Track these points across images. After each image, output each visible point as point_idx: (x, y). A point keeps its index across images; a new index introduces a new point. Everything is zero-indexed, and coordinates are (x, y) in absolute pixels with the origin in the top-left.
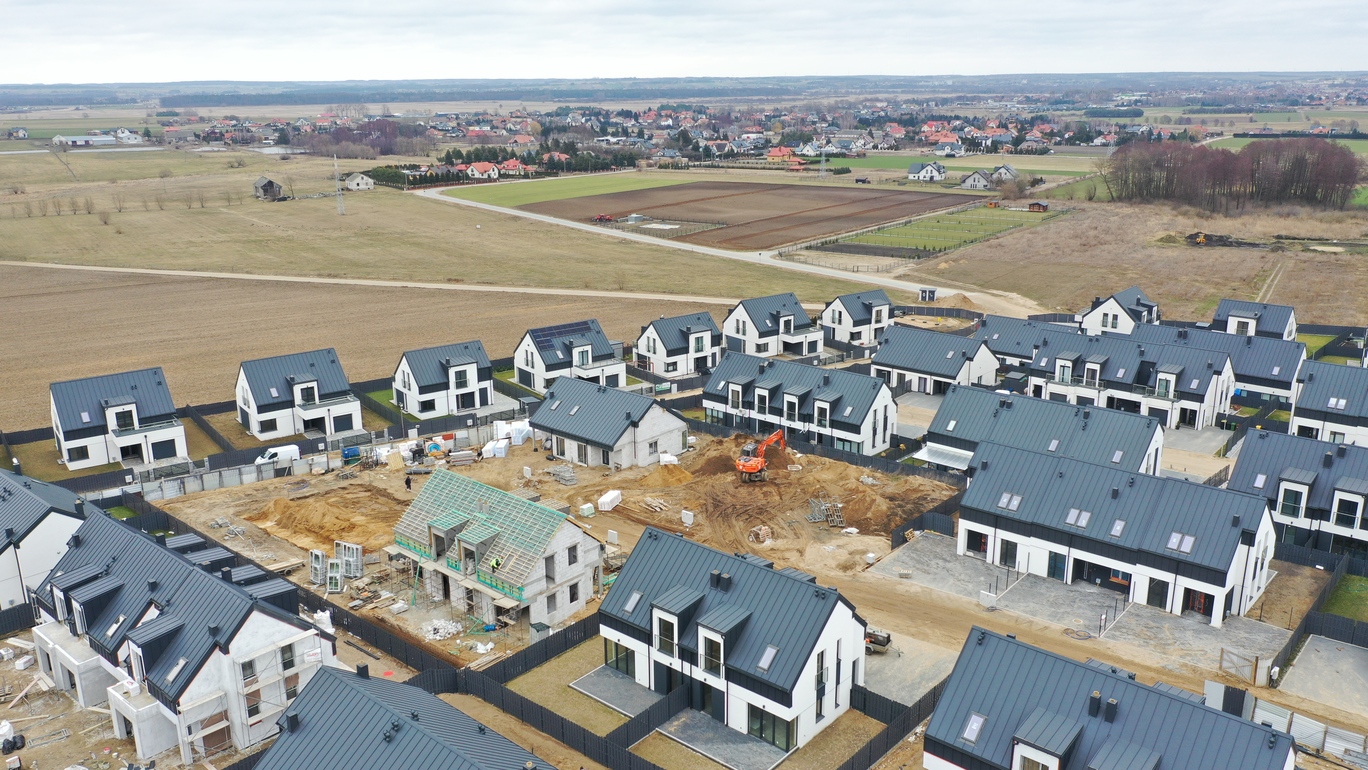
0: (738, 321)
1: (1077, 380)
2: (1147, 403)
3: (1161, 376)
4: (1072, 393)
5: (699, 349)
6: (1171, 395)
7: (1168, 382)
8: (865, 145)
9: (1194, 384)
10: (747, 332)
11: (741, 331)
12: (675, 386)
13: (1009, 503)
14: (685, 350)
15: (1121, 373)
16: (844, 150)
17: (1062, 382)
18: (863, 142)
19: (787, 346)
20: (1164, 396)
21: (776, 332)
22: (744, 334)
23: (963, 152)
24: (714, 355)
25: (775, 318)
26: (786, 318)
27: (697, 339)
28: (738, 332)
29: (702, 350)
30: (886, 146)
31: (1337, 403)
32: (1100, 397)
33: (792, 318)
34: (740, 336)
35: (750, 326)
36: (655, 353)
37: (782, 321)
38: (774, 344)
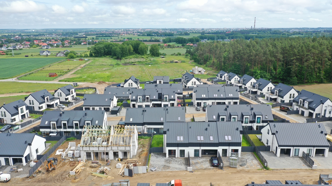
0: (30, 101)
1: (144, 101)
2: (163, 103)
3: (165, 96)
4: (144, 104)
5: (22, 112)
6: (168, 101)
7: (166, 97)
8: (20, 47)
9: (172, 97)
10: (34, 104)
11: (32, 104)
12: (20, 126)
13: (180, 139)
14: (18, 113)
15: (154, 97)
16: (14, 48)
17: (140, 102)
18: (19, 46)
19: (49, 106)
20: (166, 101)
21: (44, 102)
22: (33, 104)
23: (50, 48)
24: (27, 113)
25: (43, 97)
26: (47, 97)
27: (21, 109)
28: (30, 104)
29: (23, 112)
30: (27, 47)
31: (204, 96)
32: (151, 104)
33: (48, 97)
34: (32, 105)
35: (35, 102)
36: (5, 116)
37: (46, 98)
38: (44, 106)
